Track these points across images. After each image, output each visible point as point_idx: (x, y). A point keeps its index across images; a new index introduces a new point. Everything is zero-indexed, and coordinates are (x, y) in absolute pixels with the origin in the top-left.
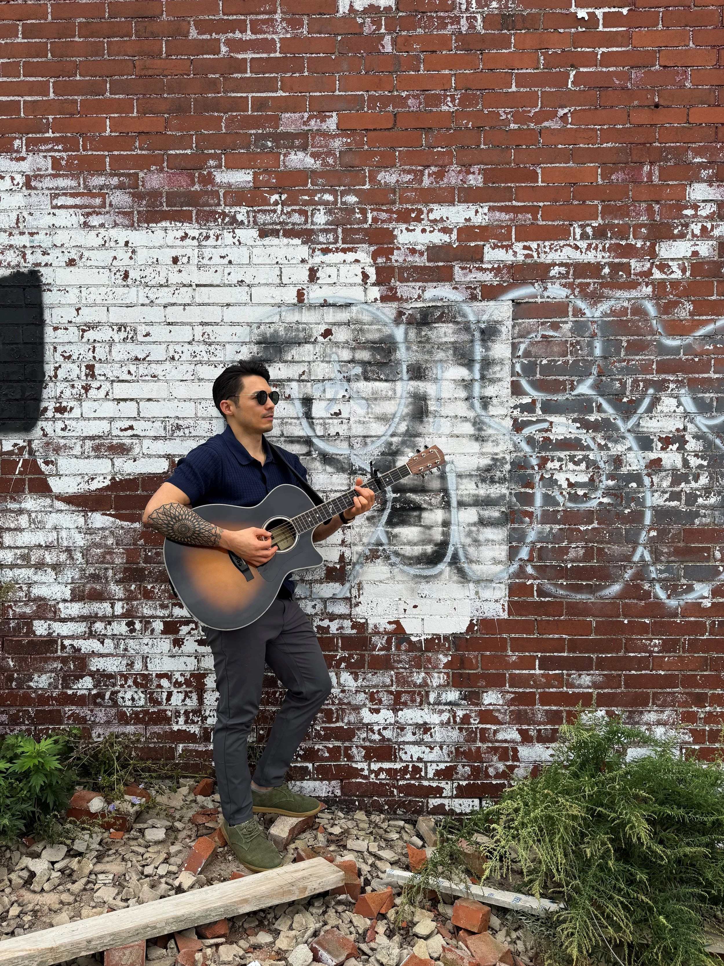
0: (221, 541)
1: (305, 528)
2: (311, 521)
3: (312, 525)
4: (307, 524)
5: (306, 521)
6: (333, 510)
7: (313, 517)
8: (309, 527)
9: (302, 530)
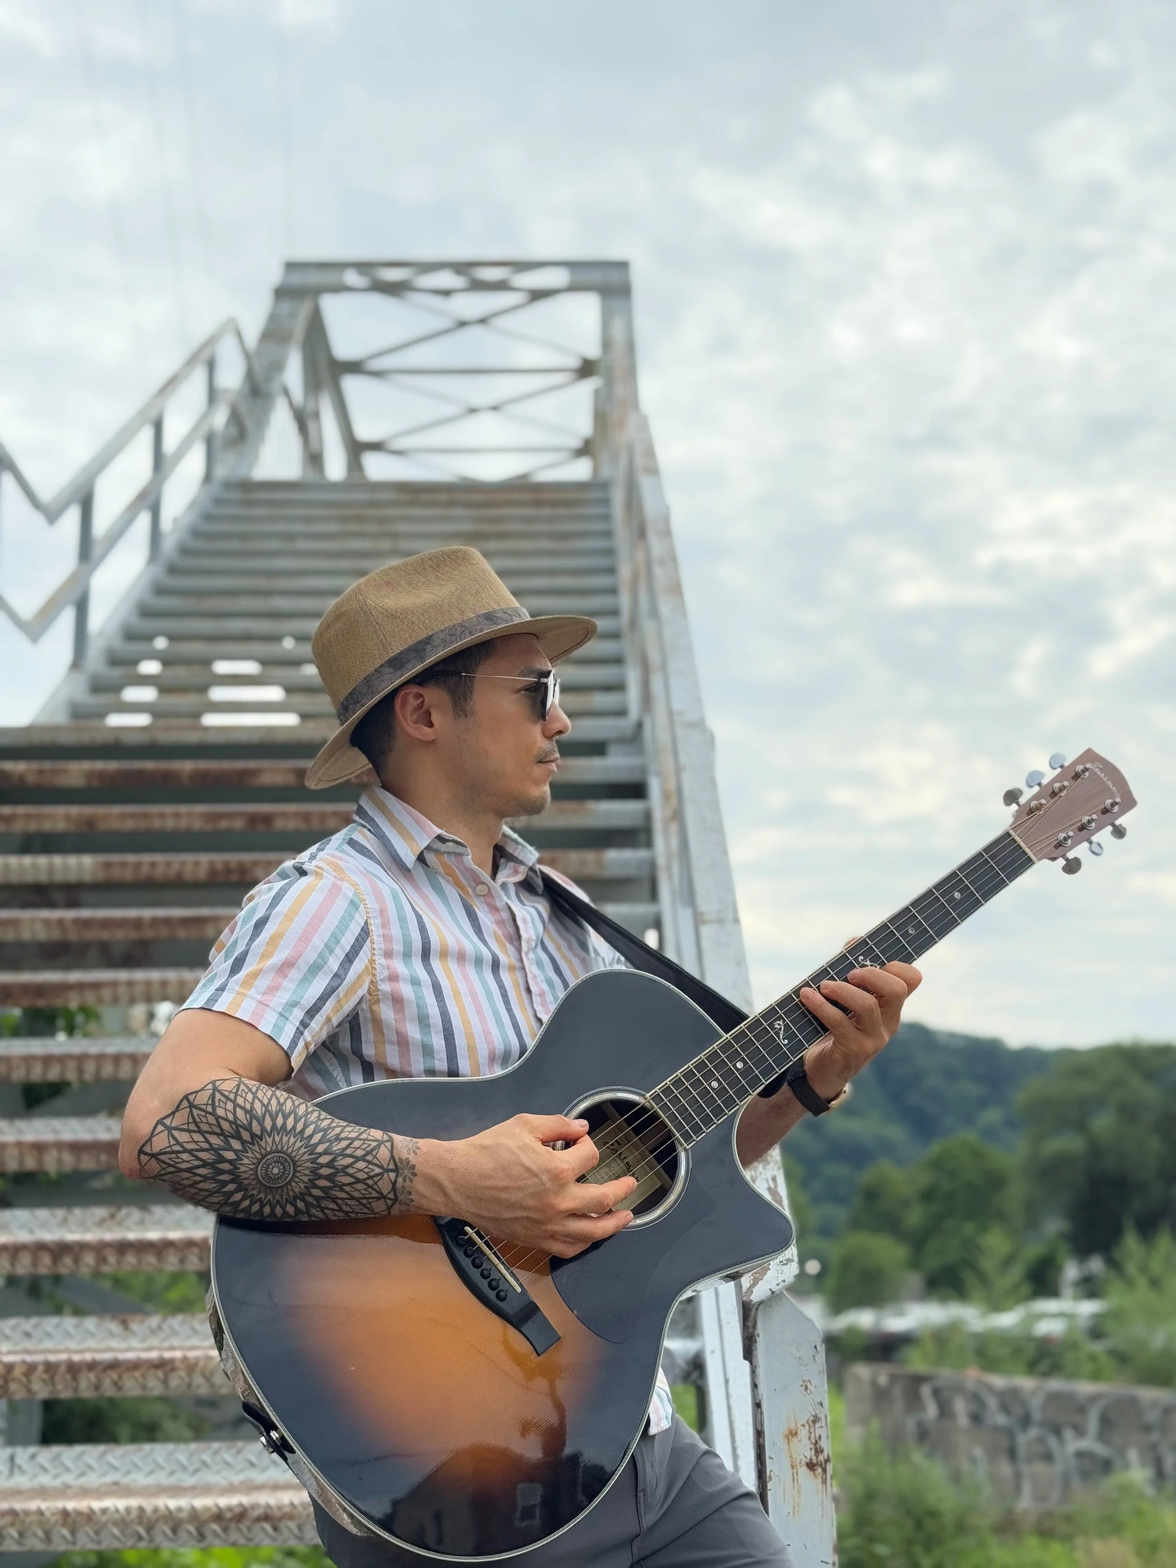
0: (420, 1186)
1: (707, 1121)
2: (721, 1091)
3: (730, 1103)
4: (710, 1101)
5: (704, 1093)
6: (790, 1036)
7: (728, 1074)
8: (718, 1112)
9: (697, 1130)
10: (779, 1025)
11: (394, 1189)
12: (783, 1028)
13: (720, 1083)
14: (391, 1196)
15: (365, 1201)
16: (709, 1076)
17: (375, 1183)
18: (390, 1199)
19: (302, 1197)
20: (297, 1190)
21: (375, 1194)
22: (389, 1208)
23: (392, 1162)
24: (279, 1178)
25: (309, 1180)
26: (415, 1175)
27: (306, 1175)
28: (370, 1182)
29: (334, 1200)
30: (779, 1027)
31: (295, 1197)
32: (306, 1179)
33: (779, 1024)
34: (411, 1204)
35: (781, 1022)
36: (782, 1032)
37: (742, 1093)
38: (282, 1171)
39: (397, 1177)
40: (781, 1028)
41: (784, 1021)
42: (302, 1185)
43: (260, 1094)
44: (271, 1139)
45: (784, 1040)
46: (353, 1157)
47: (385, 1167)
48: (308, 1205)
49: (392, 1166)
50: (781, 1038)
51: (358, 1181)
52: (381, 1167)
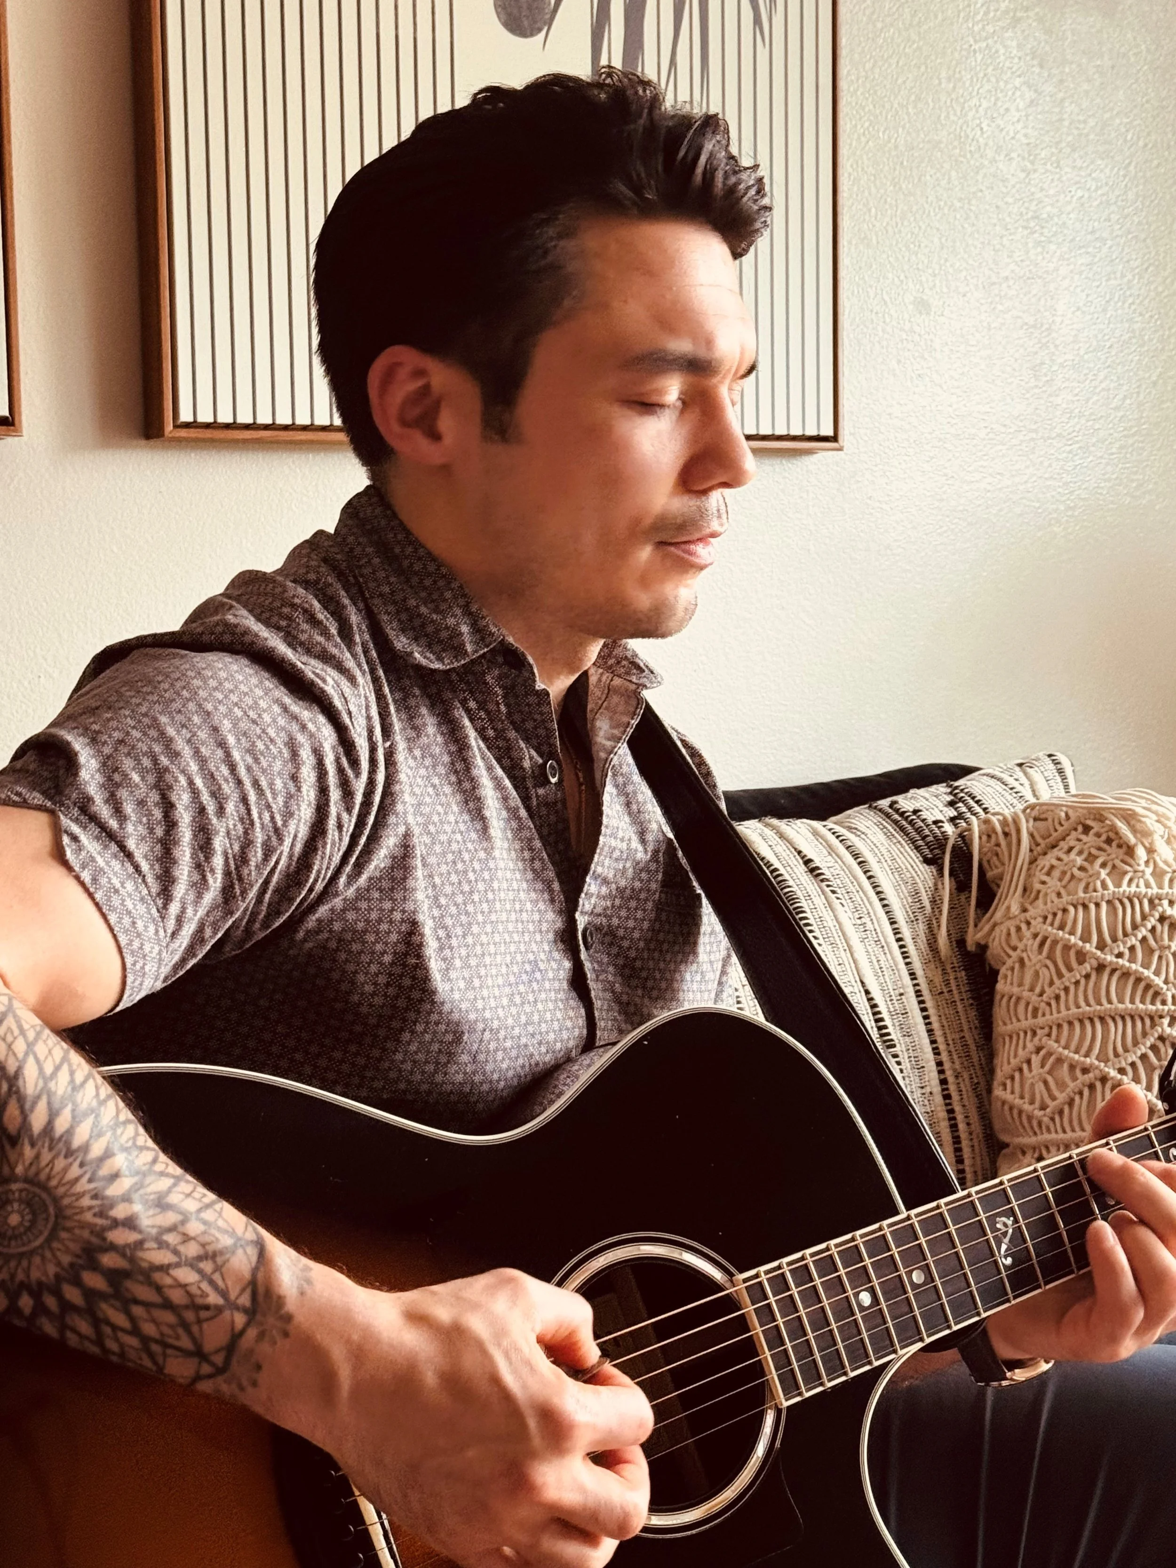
10: (1005, 1223)
11: (231, 1346)
12: (1010, 1231)
13: (875, 1300)
14: (219, 1359)
15: (155, 1348)
16: (861, 1278)
17: (199, 1321)
18: (213, 1364)
19: (37, 1291)
20: (35, 1274)
21: (185, 1343)
22: (198, 1378)
23: (248, 1292)
24: (15, 1237)
25: (72, 1265)
26: (286, 1334)
27: (67, 1251)
28: (190, 1316)
29: (97, 1322)
30: (1004, 1229)
31: (24, 1286)
32: (66, 1259)
33: (1005, 1225)
34: (250, 1390)
35: (1010, 1222)
36: (1007, 1240)
37: (910, 1333)
38: (27, 1224)
39: (248, 1325)
40: (1006, 1232)
41: (1016, 1221)
42: (52, 1269)
43: (41, 1049)
44: (35, 1151)
45: (1006, 1257)
46: (176, 1252)
47: (233, 1296)
48: (40, 1309)
49: (245, 1300)
50: (1002, 1252)
51: (168, 1305)
52: (224, 1294)
